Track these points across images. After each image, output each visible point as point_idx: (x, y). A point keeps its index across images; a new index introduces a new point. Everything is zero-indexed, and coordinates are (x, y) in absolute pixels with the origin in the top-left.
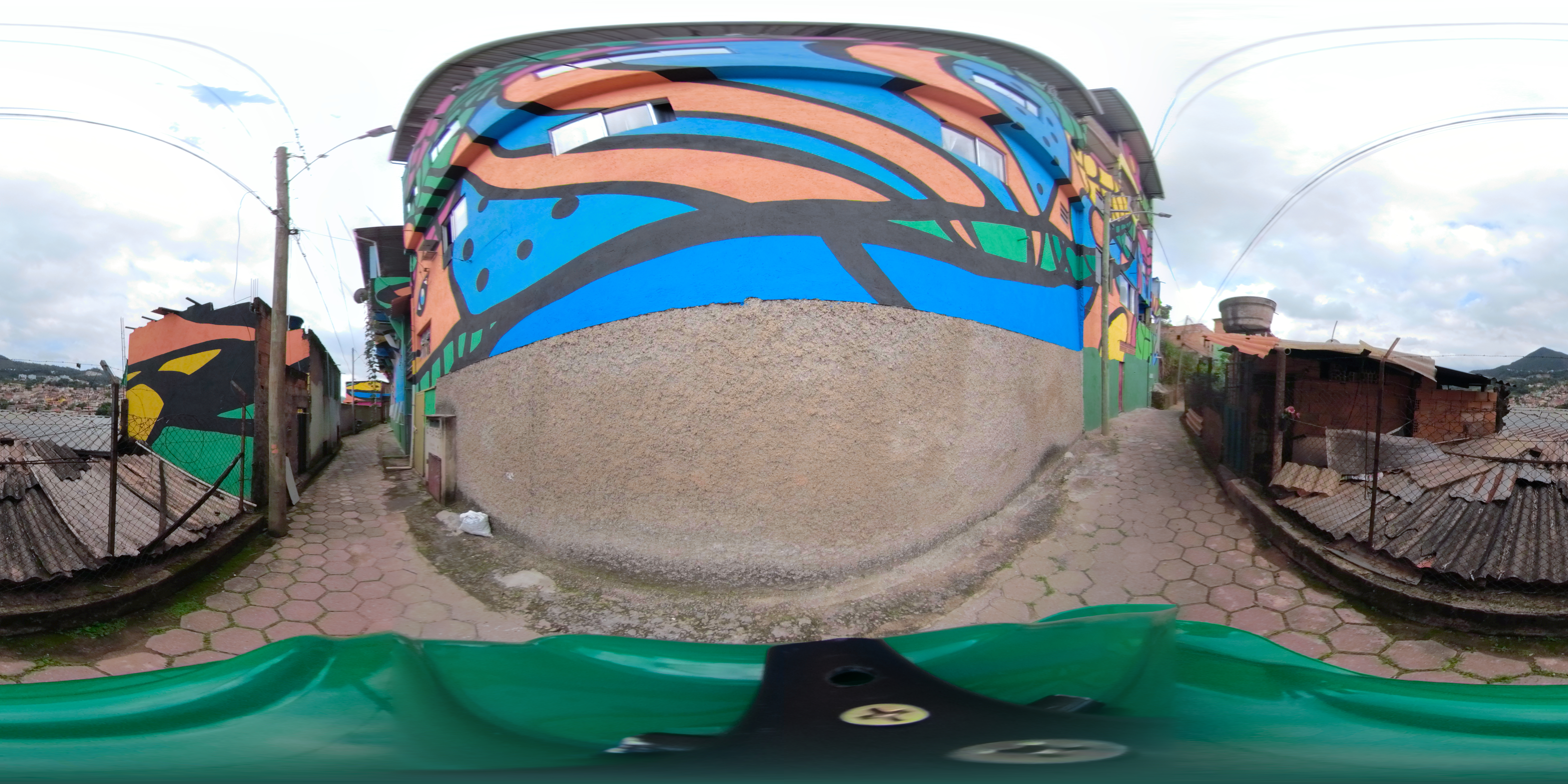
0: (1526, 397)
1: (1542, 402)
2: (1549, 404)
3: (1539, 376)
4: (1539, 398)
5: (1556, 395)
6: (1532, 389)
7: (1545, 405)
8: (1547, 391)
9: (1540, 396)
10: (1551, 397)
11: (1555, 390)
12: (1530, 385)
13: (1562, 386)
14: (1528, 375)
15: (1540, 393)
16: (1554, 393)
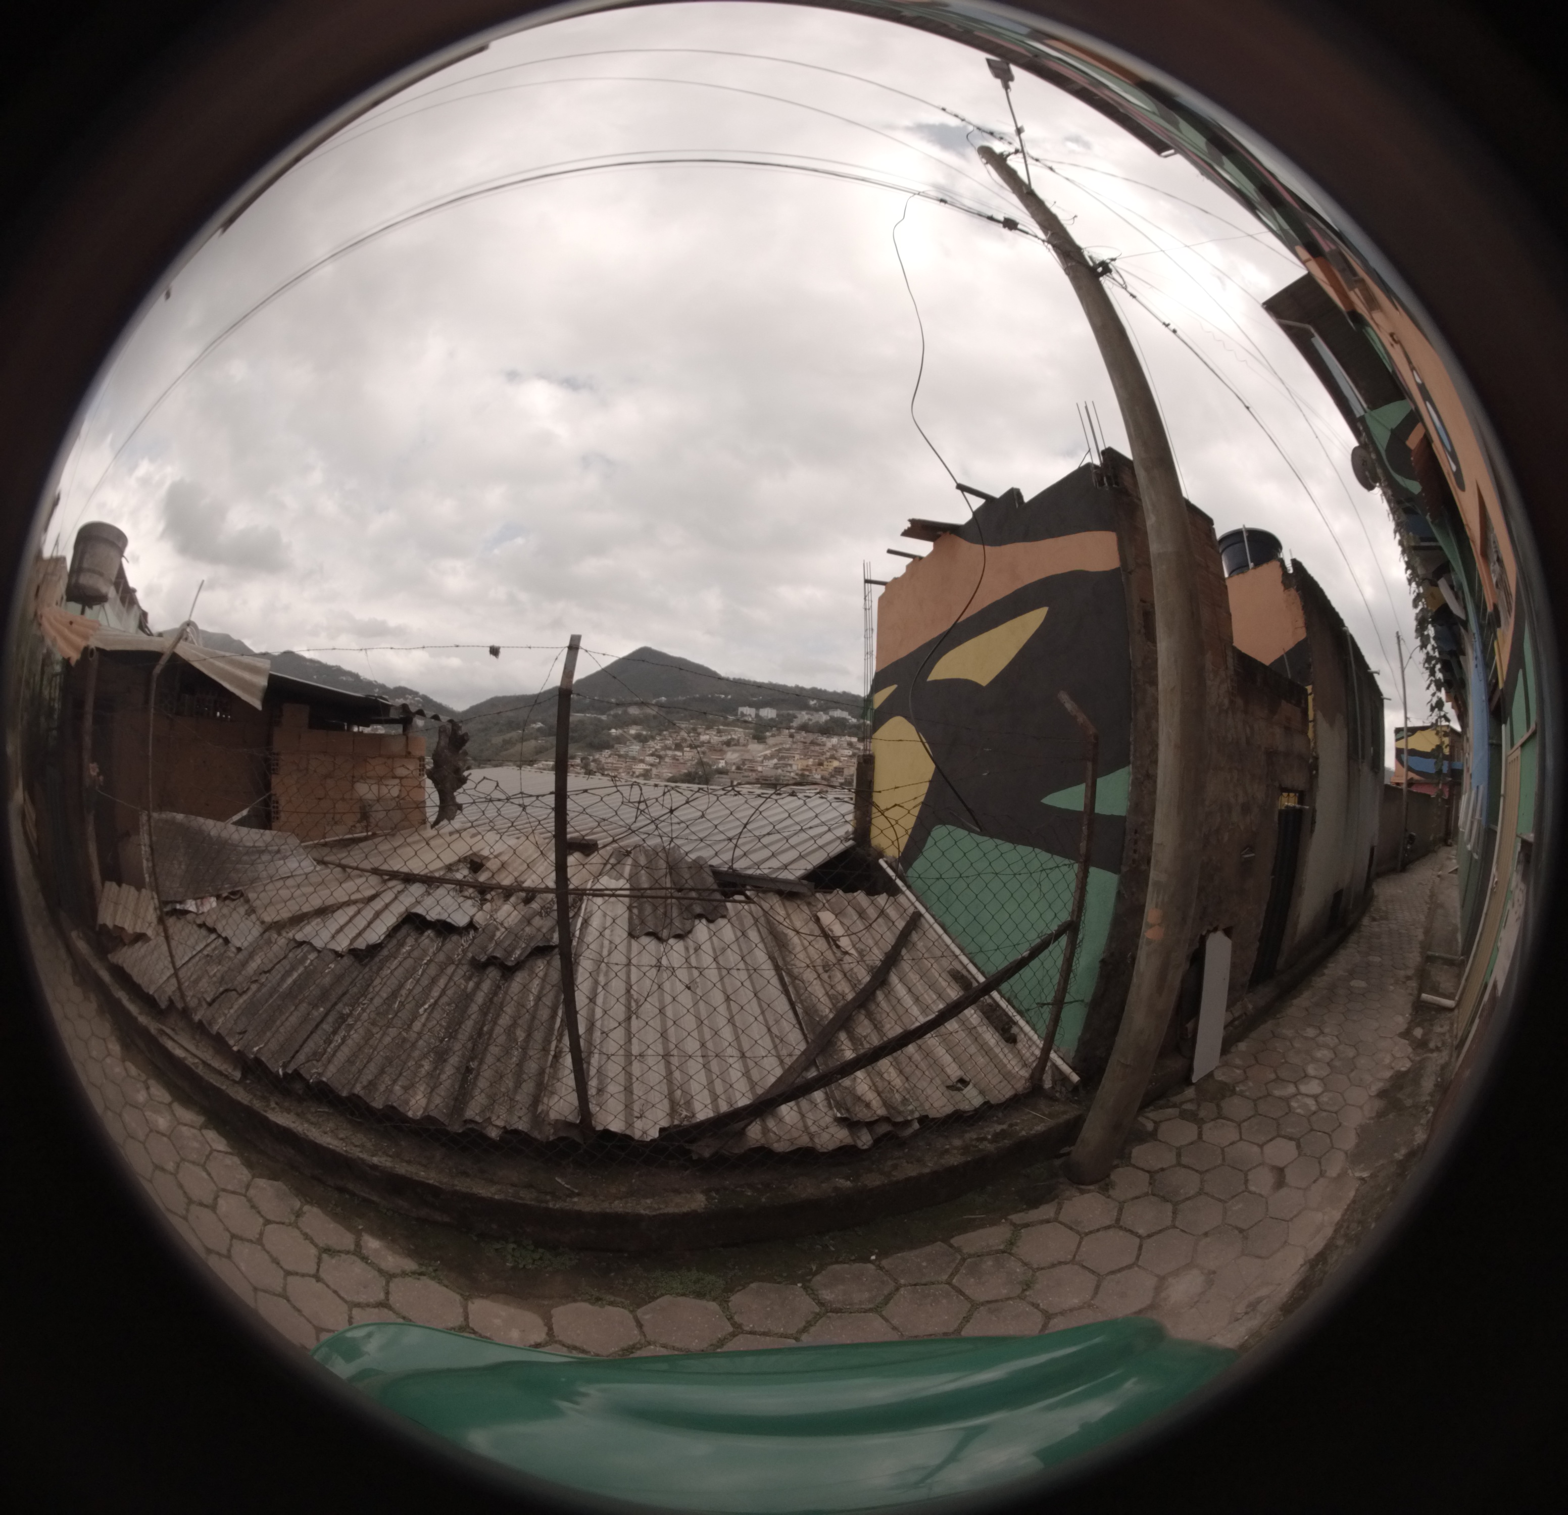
0: (604, 757)
1: (640, 768)
2: (654, 771)
3: (634, 711)
4: (634, 758)
5: (670, 753)
6: (620, 740)
7: (646, 775)
8: (651, 743)
9: (634, 754)
10: (660, 757)
11: (669, 742)
12: (613, 731)
13: (683, 734)
14: (610, 709)
15: (635, 748)
16: (666, 748)
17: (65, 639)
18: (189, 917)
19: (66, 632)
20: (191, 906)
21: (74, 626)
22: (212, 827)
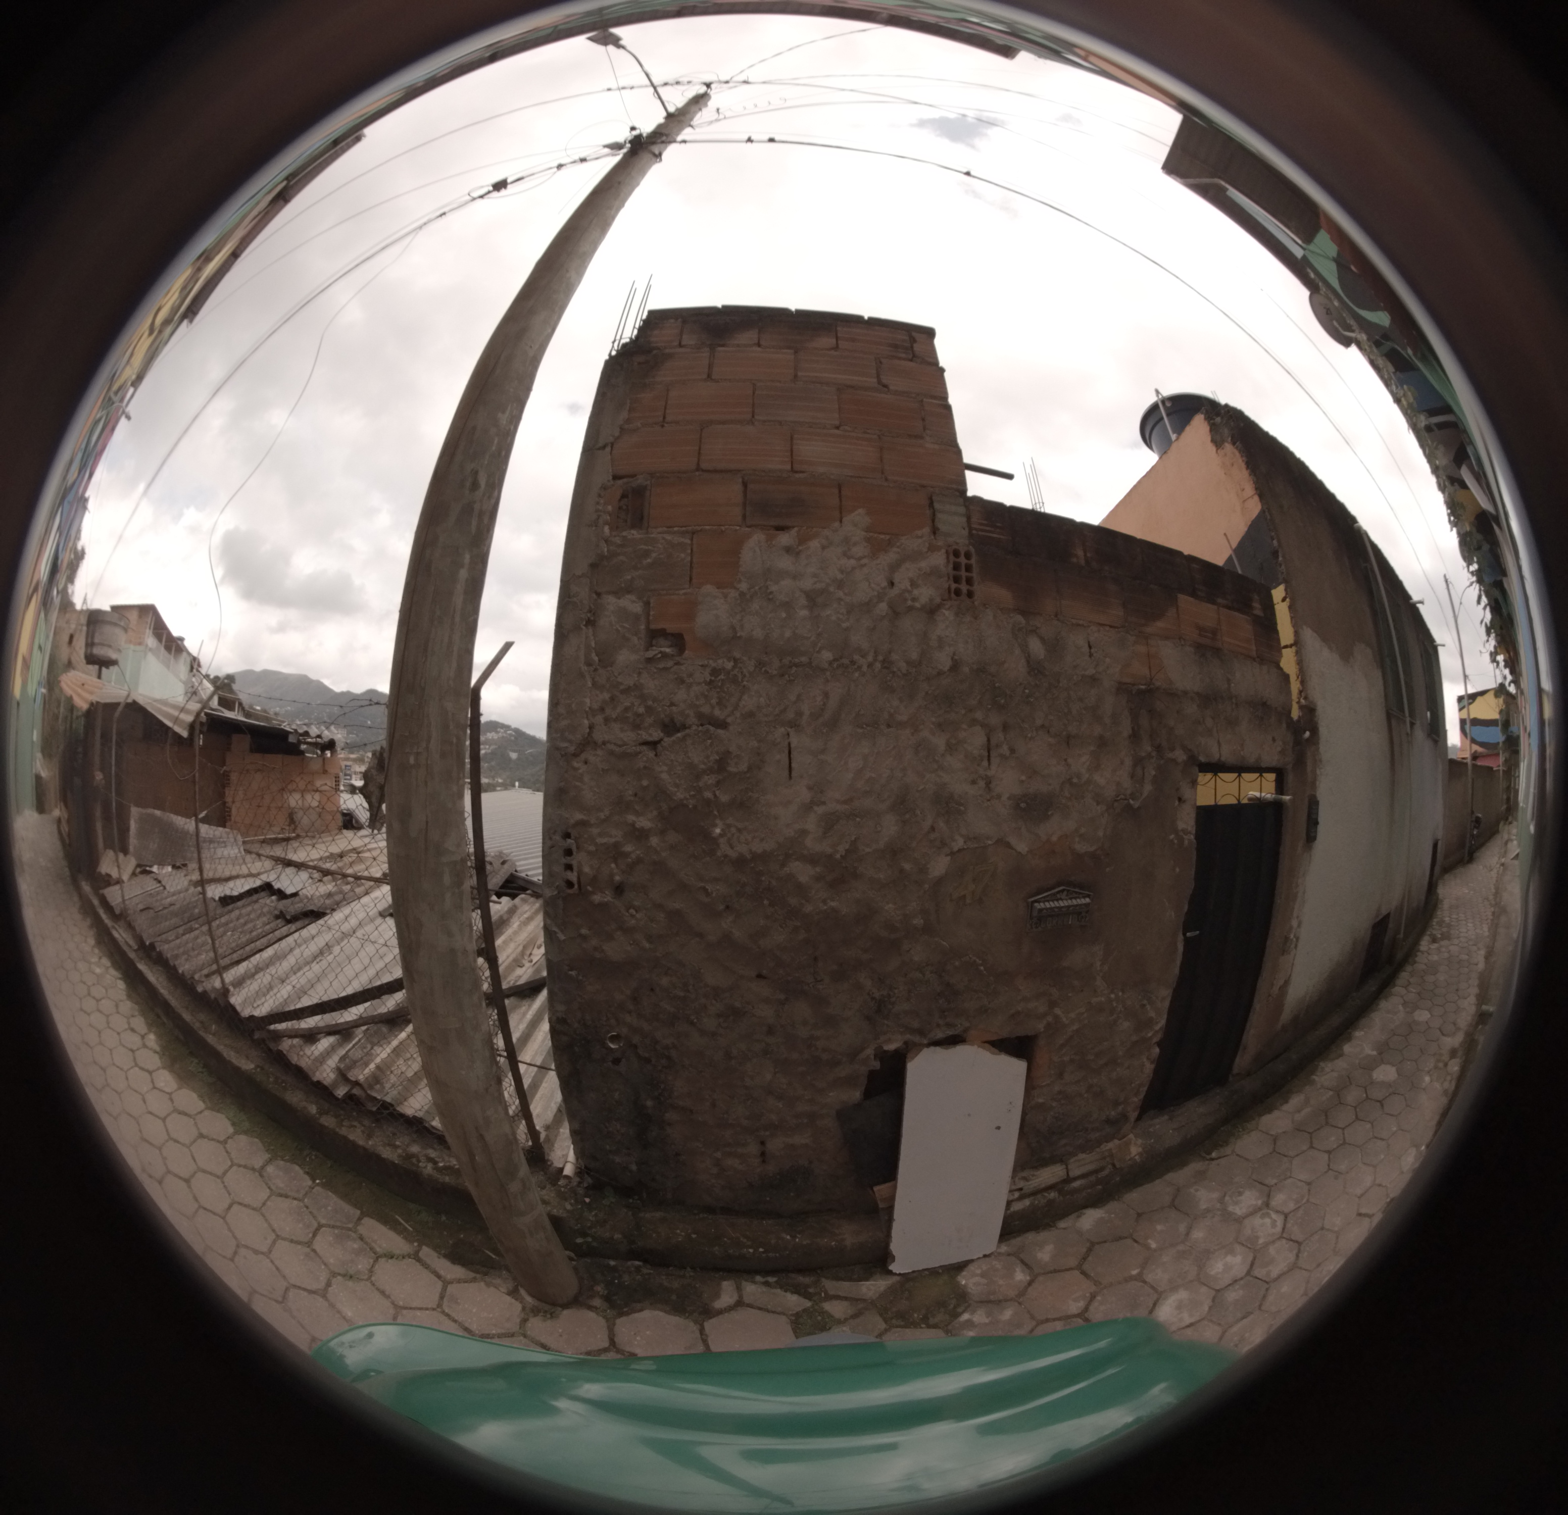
17: (79, 695)
18: (152, 875)
19: (79, 690)
20: (155, 869)
21: (86, 686)
22: (180, 821)
